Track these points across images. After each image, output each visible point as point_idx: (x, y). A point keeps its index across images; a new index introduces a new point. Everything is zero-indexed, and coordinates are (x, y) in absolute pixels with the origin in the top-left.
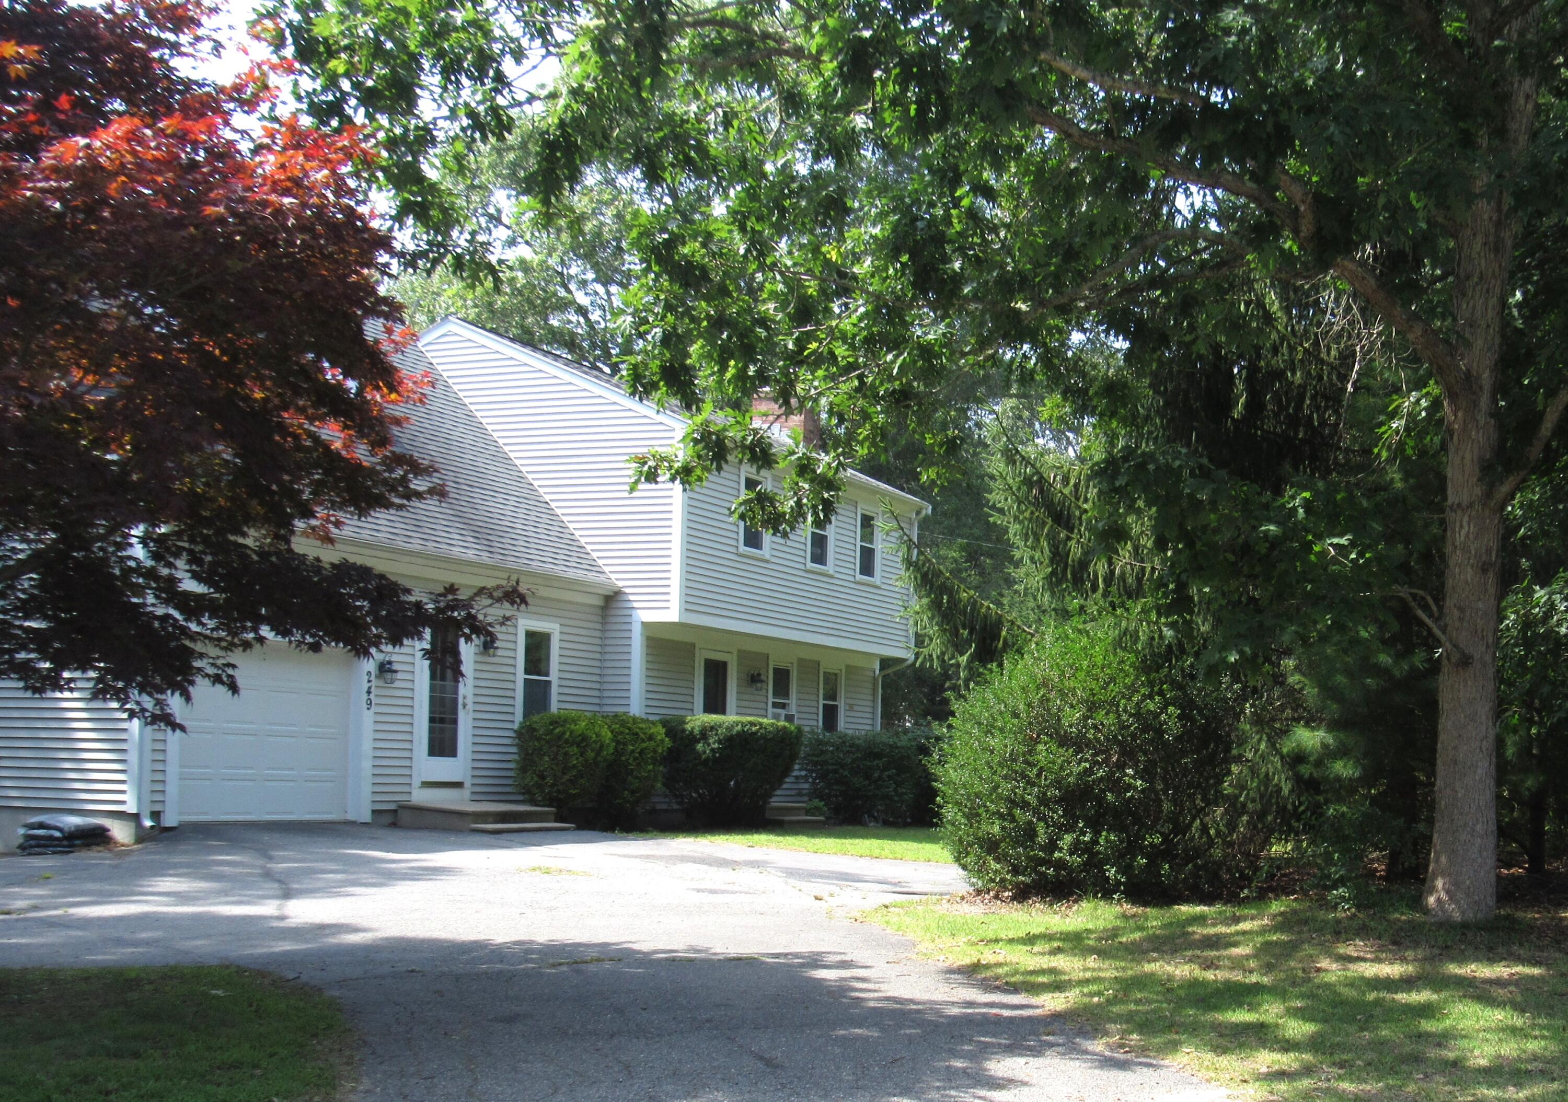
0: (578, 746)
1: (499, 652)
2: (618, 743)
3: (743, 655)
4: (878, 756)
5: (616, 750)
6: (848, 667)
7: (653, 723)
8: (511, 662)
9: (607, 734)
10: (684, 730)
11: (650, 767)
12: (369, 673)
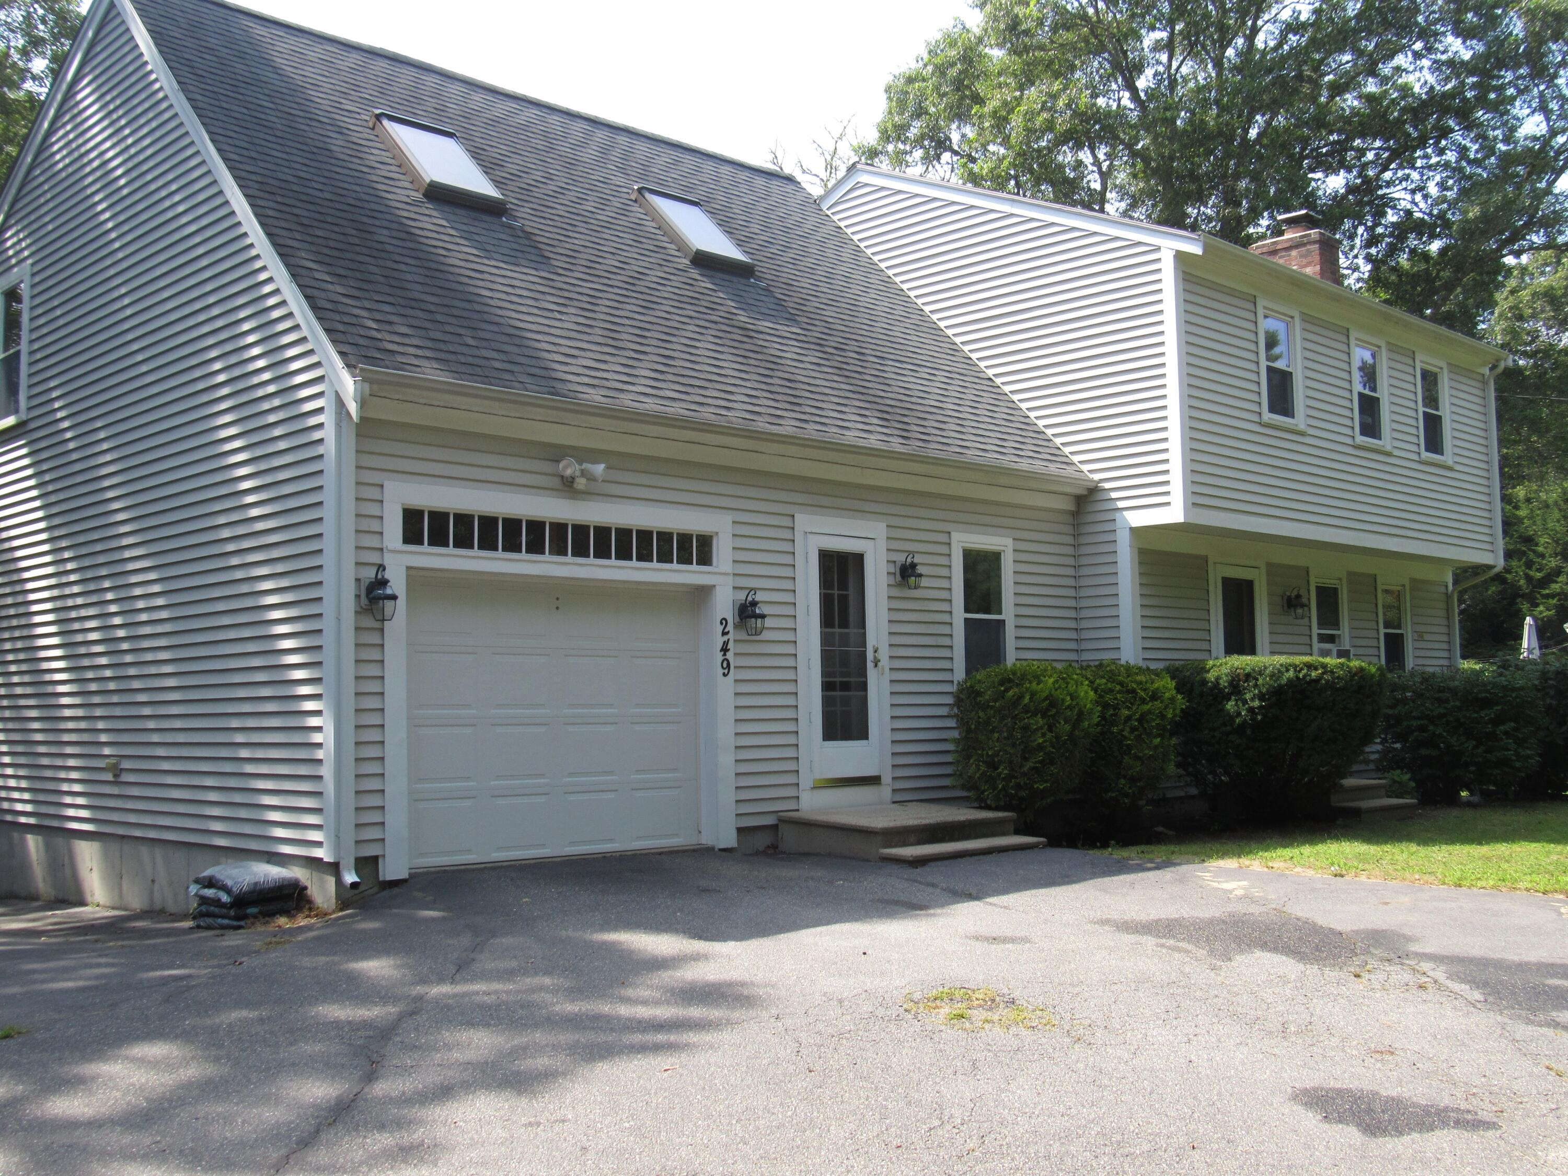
0: (1044, 714)
1: (924, 582)
2: (1106, 706)
3: (1273, 570)
4: (1486, 703)
5: (1103, 717)
6: (1413, 581)
7: (1157, 673)
8: (944, 595)
9: (1087, 694)
10: (1204, 682)
11: (1157, 741)
12: (724, 621)
